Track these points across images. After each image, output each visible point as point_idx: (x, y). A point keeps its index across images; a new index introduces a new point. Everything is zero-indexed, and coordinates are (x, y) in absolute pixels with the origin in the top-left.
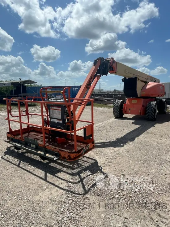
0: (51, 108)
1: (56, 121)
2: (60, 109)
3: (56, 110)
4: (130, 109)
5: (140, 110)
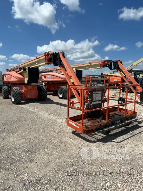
0: (94, 93)
1: (97, 103)
2: (101, 92)
3: (98, 94)
4: (28, 94)
5: (36, 94)
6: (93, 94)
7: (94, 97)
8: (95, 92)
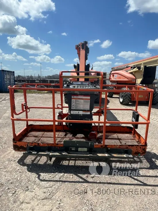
1: (80, 113)
2: (89, 98)
6: (71, 99)
7: (74, 104)
8: (75, 97)
